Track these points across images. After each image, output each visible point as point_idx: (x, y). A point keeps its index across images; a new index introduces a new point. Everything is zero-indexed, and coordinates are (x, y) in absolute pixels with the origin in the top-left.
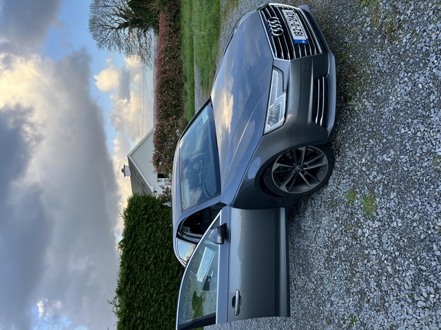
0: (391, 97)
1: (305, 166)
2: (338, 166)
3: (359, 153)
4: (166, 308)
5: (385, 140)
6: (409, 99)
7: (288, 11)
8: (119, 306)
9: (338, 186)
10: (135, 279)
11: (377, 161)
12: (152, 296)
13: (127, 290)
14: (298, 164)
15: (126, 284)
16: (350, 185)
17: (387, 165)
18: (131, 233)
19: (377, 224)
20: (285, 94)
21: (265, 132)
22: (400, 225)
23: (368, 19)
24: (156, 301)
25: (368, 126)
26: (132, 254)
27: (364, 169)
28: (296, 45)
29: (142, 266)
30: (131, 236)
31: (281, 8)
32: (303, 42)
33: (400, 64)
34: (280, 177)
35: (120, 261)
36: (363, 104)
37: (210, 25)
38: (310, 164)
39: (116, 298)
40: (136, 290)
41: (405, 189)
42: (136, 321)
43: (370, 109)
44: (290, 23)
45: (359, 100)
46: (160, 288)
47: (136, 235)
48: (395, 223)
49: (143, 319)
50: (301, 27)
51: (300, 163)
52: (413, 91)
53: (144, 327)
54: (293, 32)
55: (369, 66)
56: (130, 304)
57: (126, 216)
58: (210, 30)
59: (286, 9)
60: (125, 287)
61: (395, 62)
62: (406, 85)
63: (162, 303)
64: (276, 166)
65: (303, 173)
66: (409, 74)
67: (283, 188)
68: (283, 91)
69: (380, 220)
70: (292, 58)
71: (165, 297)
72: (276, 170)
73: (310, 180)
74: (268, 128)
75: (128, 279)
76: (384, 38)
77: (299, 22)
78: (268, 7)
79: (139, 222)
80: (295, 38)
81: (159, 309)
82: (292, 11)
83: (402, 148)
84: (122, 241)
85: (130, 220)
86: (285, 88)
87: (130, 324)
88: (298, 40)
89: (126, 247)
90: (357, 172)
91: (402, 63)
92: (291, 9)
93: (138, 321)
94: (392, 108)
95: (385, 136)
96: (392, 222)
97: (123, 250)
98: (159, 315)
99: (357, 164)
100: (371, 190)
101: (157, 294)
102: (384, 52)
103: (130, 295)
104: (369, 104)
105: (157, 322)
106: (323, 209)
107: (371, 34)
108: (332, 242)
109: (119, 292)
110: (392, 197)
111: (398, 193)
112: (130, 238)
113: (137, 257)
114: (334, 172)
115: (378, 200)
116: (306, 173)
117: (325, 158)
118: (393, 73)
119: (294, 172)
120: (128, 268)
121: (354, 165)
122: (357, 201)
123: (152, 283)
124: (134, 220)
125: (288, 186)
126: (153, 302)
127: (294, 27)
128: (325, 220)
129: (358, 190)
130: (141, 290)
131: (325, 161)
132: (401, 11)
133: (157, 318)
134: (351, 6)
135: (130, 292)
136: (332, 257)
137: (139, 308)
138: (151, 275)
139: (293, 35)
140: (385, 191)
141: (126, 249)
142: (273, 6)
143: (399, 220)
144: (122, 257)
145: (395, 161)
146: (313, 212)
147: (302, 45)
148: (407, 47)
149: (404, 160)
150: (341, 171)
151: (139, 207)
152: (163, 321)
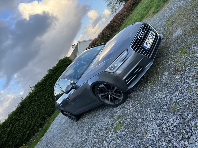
0: (156, 95)
1: (113, 94)
2: (125, 104)
3: (132, 105)
4: (47, 104)
5: (141, 108)
6: (159, 101)
7: (153, 32)
8: (33, 90)
9: (118, 111)
10: (45, 85)
11: (134, 114)
12: (45, 96)
13: (39, 87)
14: (111, 91)
15: (41, 85)
16: (121, 114)
17: (135, 118)
18: (56, 69)
19: (114, 136)
20: (122, 62)
21: (105, 70)
22: (119, 143)
23: (176, 59)
24: (46, 99)
25: (142, 98)
26: (50, 76)
27: (129, 112)
28: (142, 48)
29: (51, 83)
30: (55, 70)
31: (151, 29)
32: (146, 49)
33: (168, 85)
34: (102, 91)
35: (45, 76)
36: (148, 89)
37: (139, 17)
38: (115, 95)
39: (34, 87)
40: (42, 90)
41: (131, 131)
42: (34, 100)
43: (148, 93)
44: (149, 37)
45: (149, 86)
46: (50, 96)
47: (57, 71)
48: (118, 141)
49: (36, 101)
50: (151, 43)
51: (112, 92)
52: (163, 99)
53: (35, 104)
54: (146, 42)
55: (161, 76)
56: (36, 93)
57: (59, 62)
58: (138, 19)
59: (153, 31)
60: (39, 86)
61: (168, 83)
62: (163, 95)
63: (47, 101)
64: (102, 85)
65: (111, 96)
66: (167, 91)
67: (100, 95)
68: (123, 61)
69: (116, 135)
70: (136, 51)
71: (50, 100)
72: (101, 87)
73: (111, 101)
74: (108, 70)
75: (42, 84)
76: (173, 70)
77: (153, 40)
78: (148, 25)
79: (62, 68)
80: (145, 45)
81: (45, 102)
82: (154, 34)
83: (143, 116)
84: (51, 69)
85: (59, 64)
86: (124, 60)
87: (31, 99)
88: (145, 46)
89: (51, 73)
90: (126, 111)
91: (169, 85)
92: (155, 33)
93: (34, 101)
94: (153, 99)
95: (143, 107)
96: (119, 140)
97: (49, 73)
98: (43, 104)
99: (129, 108)
100: (124, 122)
101: (48, 97)
102: (169, 76)
103: (39, 90)
104: (150, 91)
105: (40, 106)
106: (108, 114)
107: (172, 65)
108: (101, 128)
109: (36, 86)
110: (126, 131)
111: (128, 131)
112: (54, 70)
113: (51, 79)
114: (122, 105)
115: (122, 127)
116: (112, 97)
117: (122, 97)
118: (164, 86)
119: (108, 93)
120: (45, 80)
121: (128, 108)
122: (117, 122)
123: (49, 92)
124: (61, 65)
125: (102, 96)
126: (44, 98)
127: (148, 40)
128: (106, 119)
129: (121, 118)
130: (44, 91)
131: (121, 98)
132: (186, 66)
133: (41, 105)
134: (177, 49)
135: (39, 89)
136: (97, 134)
137: (38, 97)
138: (51, 89)
139: (145, 43)
140: (126, 126)
141: (50, 73)
142: (150, 26)
143: (120, 141)
144: (47, 75)
145: (137, 119)
146: (106, 112)
147: (144, 49)
148: (176, 81)
149: (139, 121)
150: (123, 106)
151: (66, 62)
152: (42, 108)
